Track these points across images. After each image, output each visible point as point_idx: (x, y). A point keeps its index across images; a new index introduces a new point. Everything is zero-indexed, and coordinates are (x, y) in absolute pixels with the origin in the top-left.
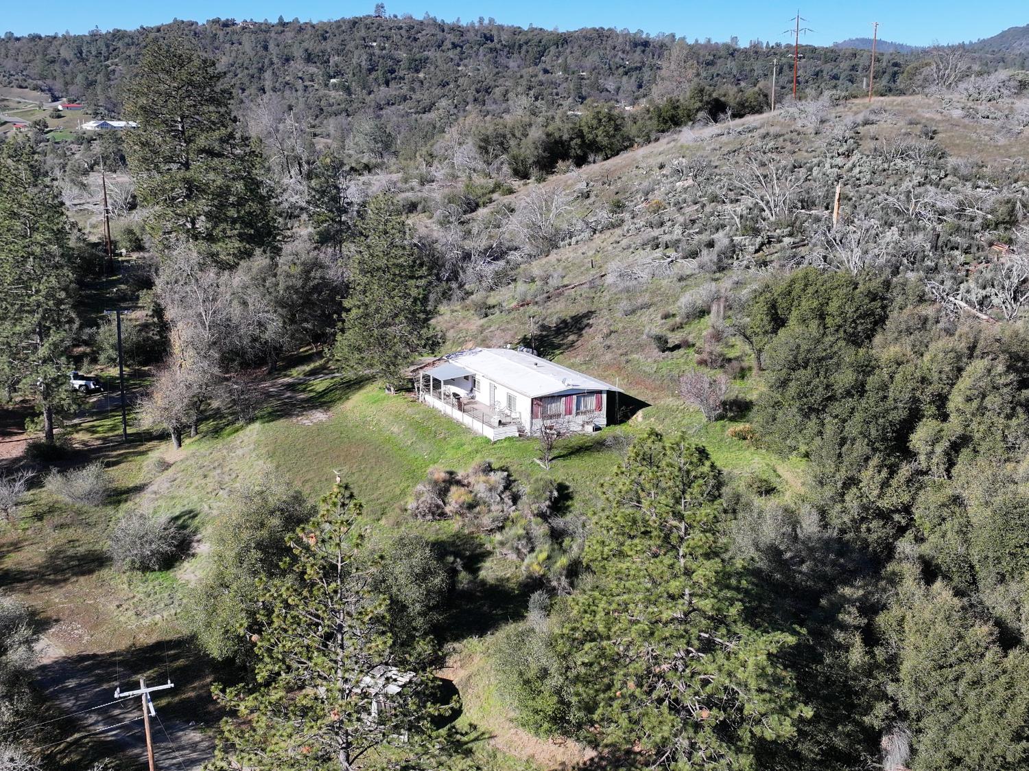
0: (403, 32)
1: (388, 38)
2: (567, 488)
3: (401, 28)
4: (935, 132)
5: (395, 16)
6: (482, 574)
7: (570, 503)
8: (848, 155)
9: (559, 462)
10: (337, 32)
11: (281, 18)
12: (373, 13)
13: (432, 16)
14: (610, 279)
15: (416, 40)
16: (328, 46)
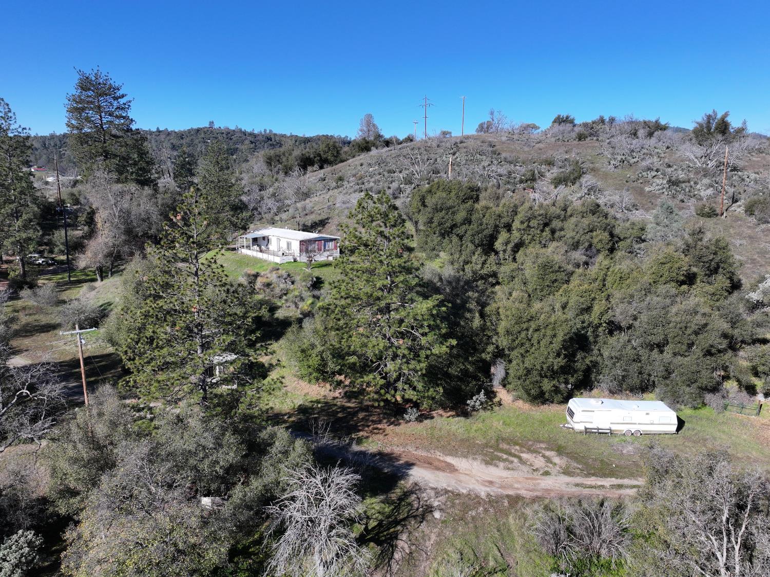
0: (224, 135)
1: (216, 138)
2: (321, 278)
3: (223, 133)
4: (494, 146)
5: (220, 128)
6: (276, 316)
7: (322, 285)
8: (454, 154)
9: (316, 269)
10: (189, 135)
11: (158, 128)
12: (208, 126)
13: (239, 127)
14: (338, 205)
15: (231, 139)
16: (184, 142)
